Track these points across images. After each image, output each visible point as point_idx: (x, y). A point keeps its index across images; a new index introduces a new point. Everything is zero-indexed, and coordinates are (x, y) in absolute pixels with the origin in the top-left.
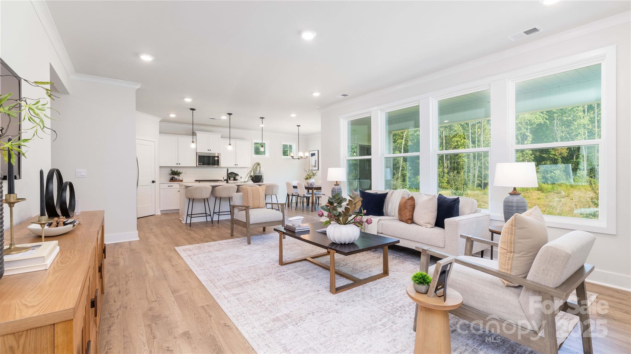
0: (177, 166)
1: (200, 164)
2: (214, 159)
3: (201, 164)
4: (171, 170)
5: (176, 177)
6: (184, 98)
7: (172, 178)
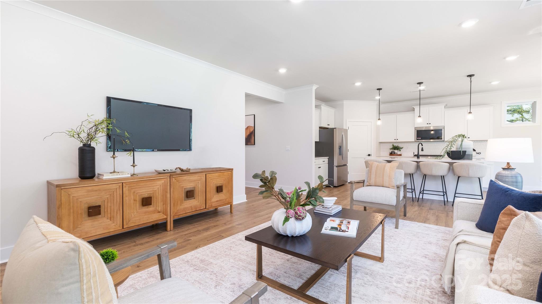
0: (395, 141)
1: (418, 138)
2: (430, 133)
3: (420, 138)
4: (393, 145)
5: (396, 151)
6: (354, 84)
7: (392, 152)
